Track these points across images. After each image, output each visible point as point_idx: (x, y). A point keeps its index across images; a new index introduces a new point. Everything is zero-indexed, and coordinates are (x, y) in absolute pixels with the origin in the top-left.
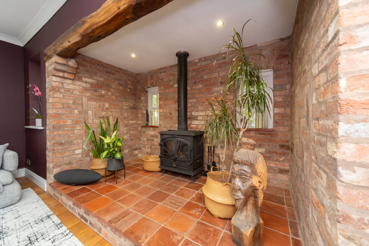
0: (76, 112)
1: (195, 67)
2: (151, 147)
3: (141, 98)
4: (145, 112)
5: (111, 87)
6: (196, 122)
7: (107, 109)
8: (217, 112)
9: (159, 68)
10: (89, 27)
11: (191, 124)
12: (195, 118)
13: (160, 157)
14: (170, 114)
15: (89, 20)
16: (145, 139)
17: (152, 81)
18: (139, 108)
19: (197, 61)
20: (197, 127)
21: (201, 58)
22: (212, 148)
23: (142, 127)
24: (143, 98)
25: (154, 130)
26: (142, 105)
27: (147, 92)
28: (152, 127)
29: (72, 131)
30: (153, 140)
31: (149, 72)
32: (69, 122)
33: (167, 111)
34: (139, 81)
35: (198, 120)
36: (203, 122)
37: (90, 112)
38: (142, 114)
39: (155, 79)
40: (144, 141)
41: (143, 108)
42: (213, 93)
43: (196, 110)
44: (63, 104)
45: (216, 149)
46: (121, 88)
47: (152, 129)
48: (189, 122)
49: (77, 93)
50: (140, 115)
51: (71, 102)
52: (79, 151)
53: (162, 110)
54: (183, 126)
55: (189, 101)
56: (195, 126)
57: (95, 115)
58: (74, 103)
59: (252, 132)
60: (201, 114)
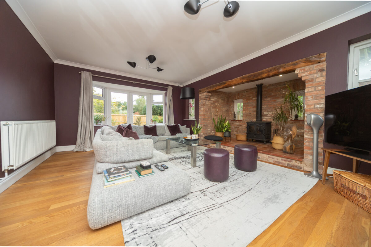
0: (209, 113)
1: (266, 89)
2: (237, 131)
3: (231, 106)
4: (233, 113)
5: (219, 102)
6: (266, 117)
7: (218, 112)
8: (279, 112)
9: (243, 89)
10: (227, 85)
11: (263, 119)
12: (266, 115)
13: (247, 133)
14: (250, 113)
15: (228, 83)
16: (233, 127)
17: (239, 96)
18: (230, 111)
19: (268, 86)
20: (267, 120)
21: (270, 85)
22: (276, 131)
23: (232, 120)
24: (232, 106)
25: (239, 122)
26: (231, 109)
27: (234, 102)
28: (238, 120)
29: (208, 121)
30: (238, 127)
31: (237, 92)
32: (207, 117)
33: (248, 112)
34: (230, 97)
35: (267, 116)
36: (270, 117)
37: (212, 113)
38: (231, 114)
39: (240, 95)
40: (233, 128)
41: (232, 111)
42: (277, 102)
43: (267, 111)
44: (206, 110)
45: (278, 131)
46: (223, 101)
47: (238, 122)
48: (262, 117)
49: (209, 105)
50: (231, 115)
51: (208, 109)
52: (209, 130)
53: (244, 112)
54: (259, 119)
55: (263, 107)
56: (266, 119)
57: (214, 114)
58: (208, 110)
59: (301, 122)
60: (270, 113)
